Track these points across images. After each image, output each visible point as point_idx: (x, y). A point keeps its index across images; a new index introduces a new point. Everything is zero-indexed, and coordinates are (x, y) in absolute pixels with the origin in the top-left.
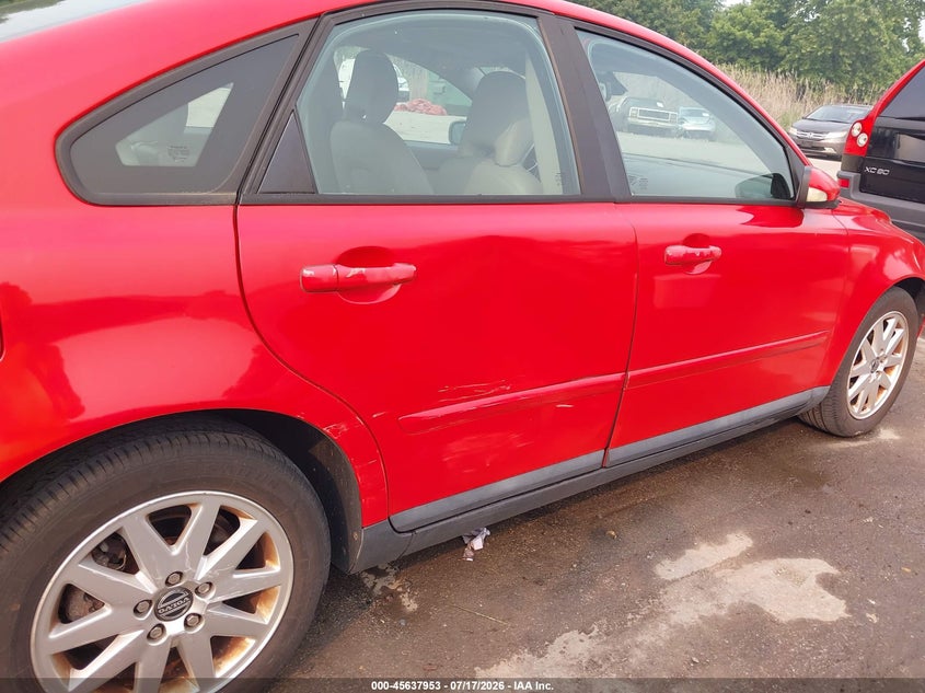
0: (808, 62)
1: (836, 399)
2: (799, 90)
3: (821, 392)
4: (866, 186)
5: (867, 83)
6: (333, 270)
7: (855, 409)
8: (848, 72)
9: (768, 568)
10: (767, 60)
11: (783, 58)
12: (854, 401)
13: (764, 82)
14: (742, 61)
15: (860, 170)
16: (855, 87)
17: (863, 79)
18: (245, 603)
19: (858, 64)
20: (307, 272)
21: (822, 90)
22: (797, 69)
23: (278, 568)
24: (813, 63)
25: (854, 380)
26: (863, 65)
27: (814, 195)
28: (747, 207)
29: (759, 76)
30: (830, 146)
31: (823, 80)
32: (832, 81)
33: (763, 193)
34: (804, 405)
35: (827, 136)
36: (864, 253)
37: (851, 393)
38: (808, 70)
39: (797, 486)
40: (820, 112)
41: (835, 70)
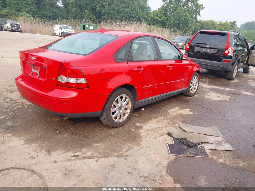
0: (172, 25)
1: (188, 89)
2: (171, 32)
3: (186, 88)
4: (189, 56)
5: (186, 30)
6: (137, 69)
7: (191, 92)
8: (182, 27)
9: (182, 110)
10: (163, 24)
11: (167, 24)
12: (191, 90)
13: (163, 30)
14: (157, 25)
15: (188, 53)
16: (184, 31)
17: (185, 29)
18: (126, 109)
19: (184, 26)
20: (135, 69)
21: (176, 32)
22: (170, 26)
23: (129, 105)
24: (174, 25)
25: (191, 87)
26: (185, 26)
27: (184, 58)
28: (175, 60)
29: (161, 28)
30: (180, 46)
31: (176, 29)
32: (178, 30)
33: (177, 58)
34: (184, 90)
35: (179, 44)
36: (191, 67)
37: (191, 89)
38: (172, 27)
39: (184, 102)
40: (177, 38)
41: (179, 27)
